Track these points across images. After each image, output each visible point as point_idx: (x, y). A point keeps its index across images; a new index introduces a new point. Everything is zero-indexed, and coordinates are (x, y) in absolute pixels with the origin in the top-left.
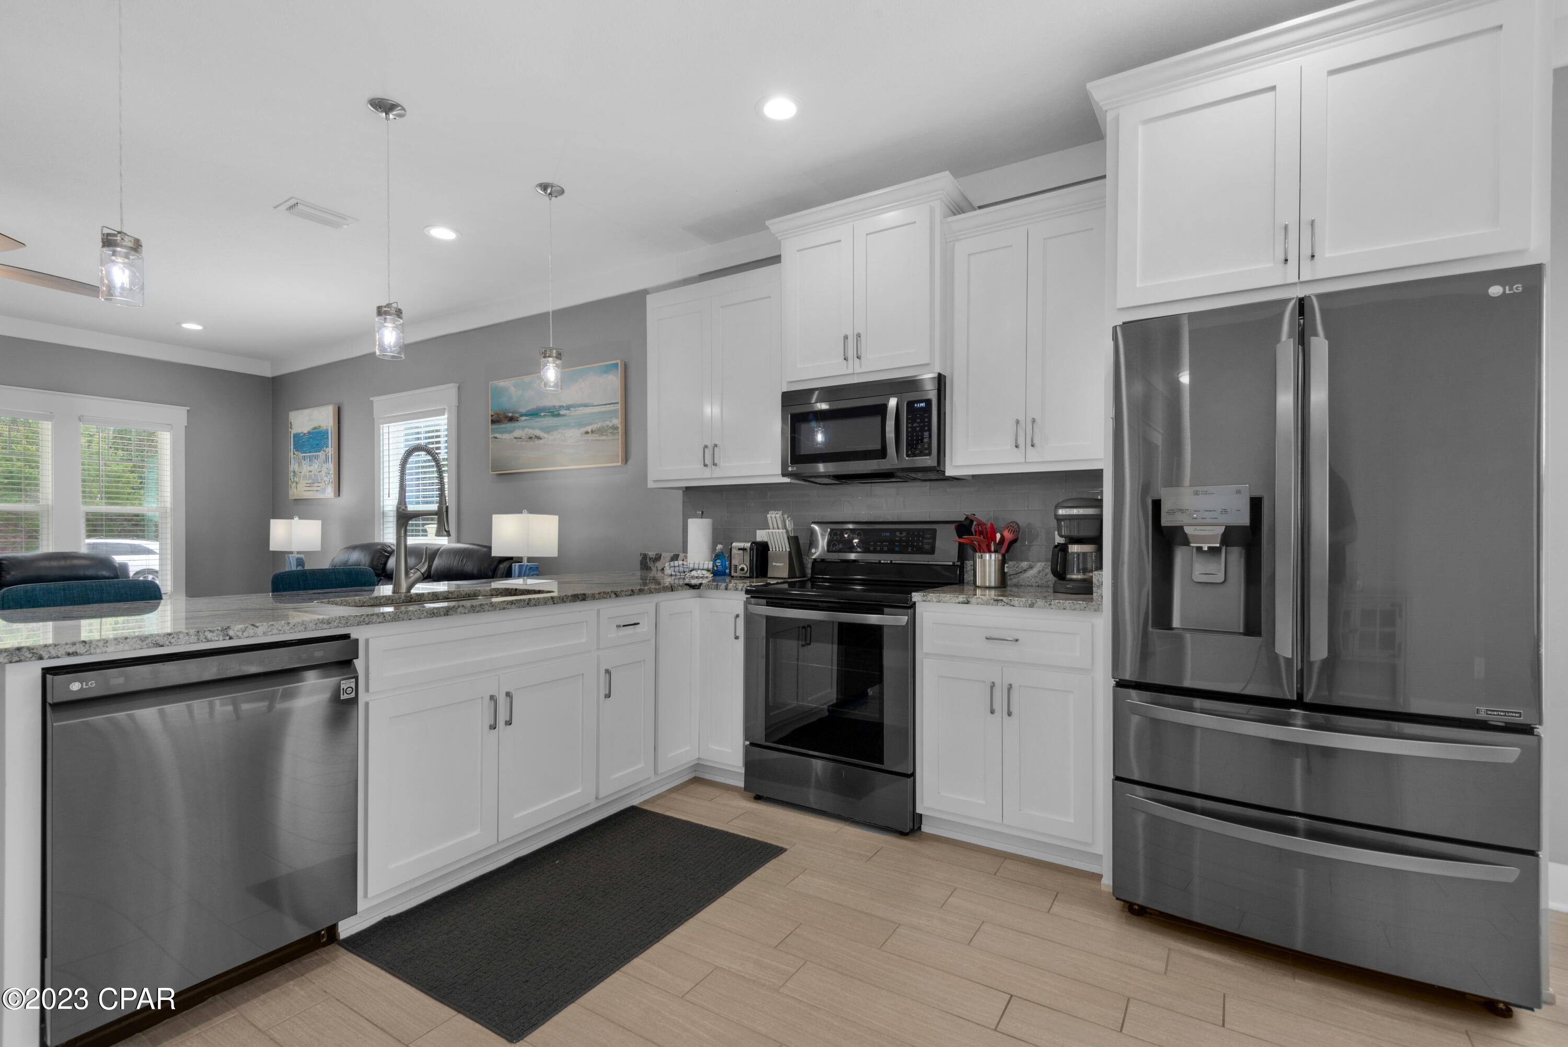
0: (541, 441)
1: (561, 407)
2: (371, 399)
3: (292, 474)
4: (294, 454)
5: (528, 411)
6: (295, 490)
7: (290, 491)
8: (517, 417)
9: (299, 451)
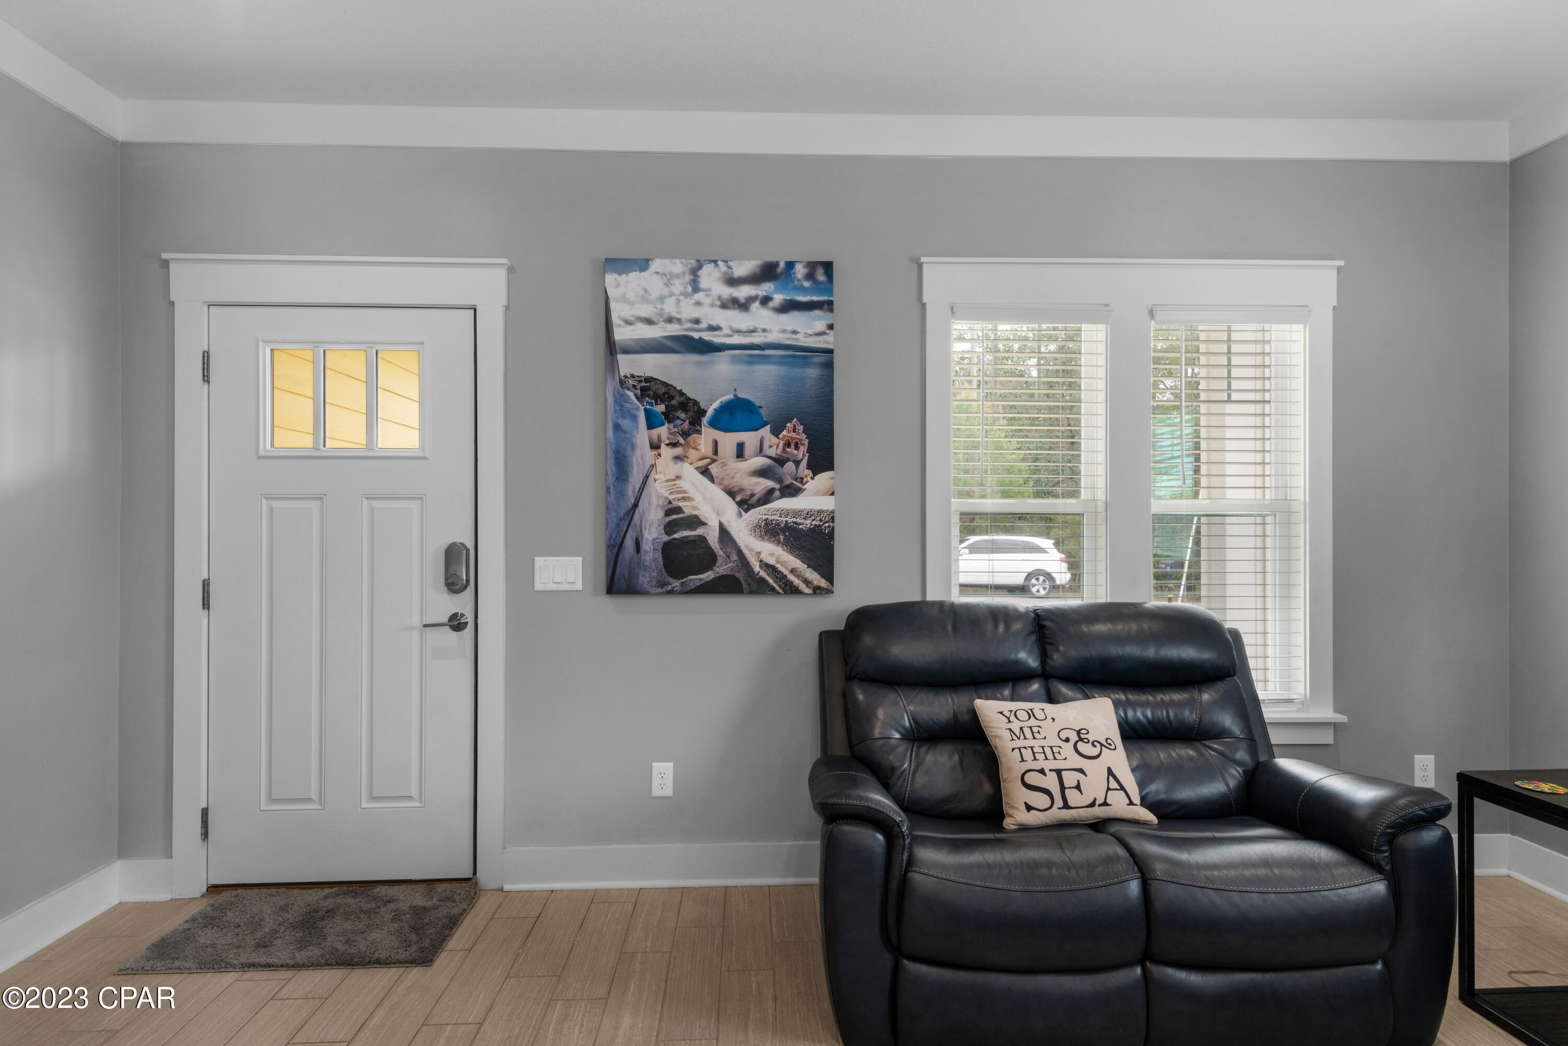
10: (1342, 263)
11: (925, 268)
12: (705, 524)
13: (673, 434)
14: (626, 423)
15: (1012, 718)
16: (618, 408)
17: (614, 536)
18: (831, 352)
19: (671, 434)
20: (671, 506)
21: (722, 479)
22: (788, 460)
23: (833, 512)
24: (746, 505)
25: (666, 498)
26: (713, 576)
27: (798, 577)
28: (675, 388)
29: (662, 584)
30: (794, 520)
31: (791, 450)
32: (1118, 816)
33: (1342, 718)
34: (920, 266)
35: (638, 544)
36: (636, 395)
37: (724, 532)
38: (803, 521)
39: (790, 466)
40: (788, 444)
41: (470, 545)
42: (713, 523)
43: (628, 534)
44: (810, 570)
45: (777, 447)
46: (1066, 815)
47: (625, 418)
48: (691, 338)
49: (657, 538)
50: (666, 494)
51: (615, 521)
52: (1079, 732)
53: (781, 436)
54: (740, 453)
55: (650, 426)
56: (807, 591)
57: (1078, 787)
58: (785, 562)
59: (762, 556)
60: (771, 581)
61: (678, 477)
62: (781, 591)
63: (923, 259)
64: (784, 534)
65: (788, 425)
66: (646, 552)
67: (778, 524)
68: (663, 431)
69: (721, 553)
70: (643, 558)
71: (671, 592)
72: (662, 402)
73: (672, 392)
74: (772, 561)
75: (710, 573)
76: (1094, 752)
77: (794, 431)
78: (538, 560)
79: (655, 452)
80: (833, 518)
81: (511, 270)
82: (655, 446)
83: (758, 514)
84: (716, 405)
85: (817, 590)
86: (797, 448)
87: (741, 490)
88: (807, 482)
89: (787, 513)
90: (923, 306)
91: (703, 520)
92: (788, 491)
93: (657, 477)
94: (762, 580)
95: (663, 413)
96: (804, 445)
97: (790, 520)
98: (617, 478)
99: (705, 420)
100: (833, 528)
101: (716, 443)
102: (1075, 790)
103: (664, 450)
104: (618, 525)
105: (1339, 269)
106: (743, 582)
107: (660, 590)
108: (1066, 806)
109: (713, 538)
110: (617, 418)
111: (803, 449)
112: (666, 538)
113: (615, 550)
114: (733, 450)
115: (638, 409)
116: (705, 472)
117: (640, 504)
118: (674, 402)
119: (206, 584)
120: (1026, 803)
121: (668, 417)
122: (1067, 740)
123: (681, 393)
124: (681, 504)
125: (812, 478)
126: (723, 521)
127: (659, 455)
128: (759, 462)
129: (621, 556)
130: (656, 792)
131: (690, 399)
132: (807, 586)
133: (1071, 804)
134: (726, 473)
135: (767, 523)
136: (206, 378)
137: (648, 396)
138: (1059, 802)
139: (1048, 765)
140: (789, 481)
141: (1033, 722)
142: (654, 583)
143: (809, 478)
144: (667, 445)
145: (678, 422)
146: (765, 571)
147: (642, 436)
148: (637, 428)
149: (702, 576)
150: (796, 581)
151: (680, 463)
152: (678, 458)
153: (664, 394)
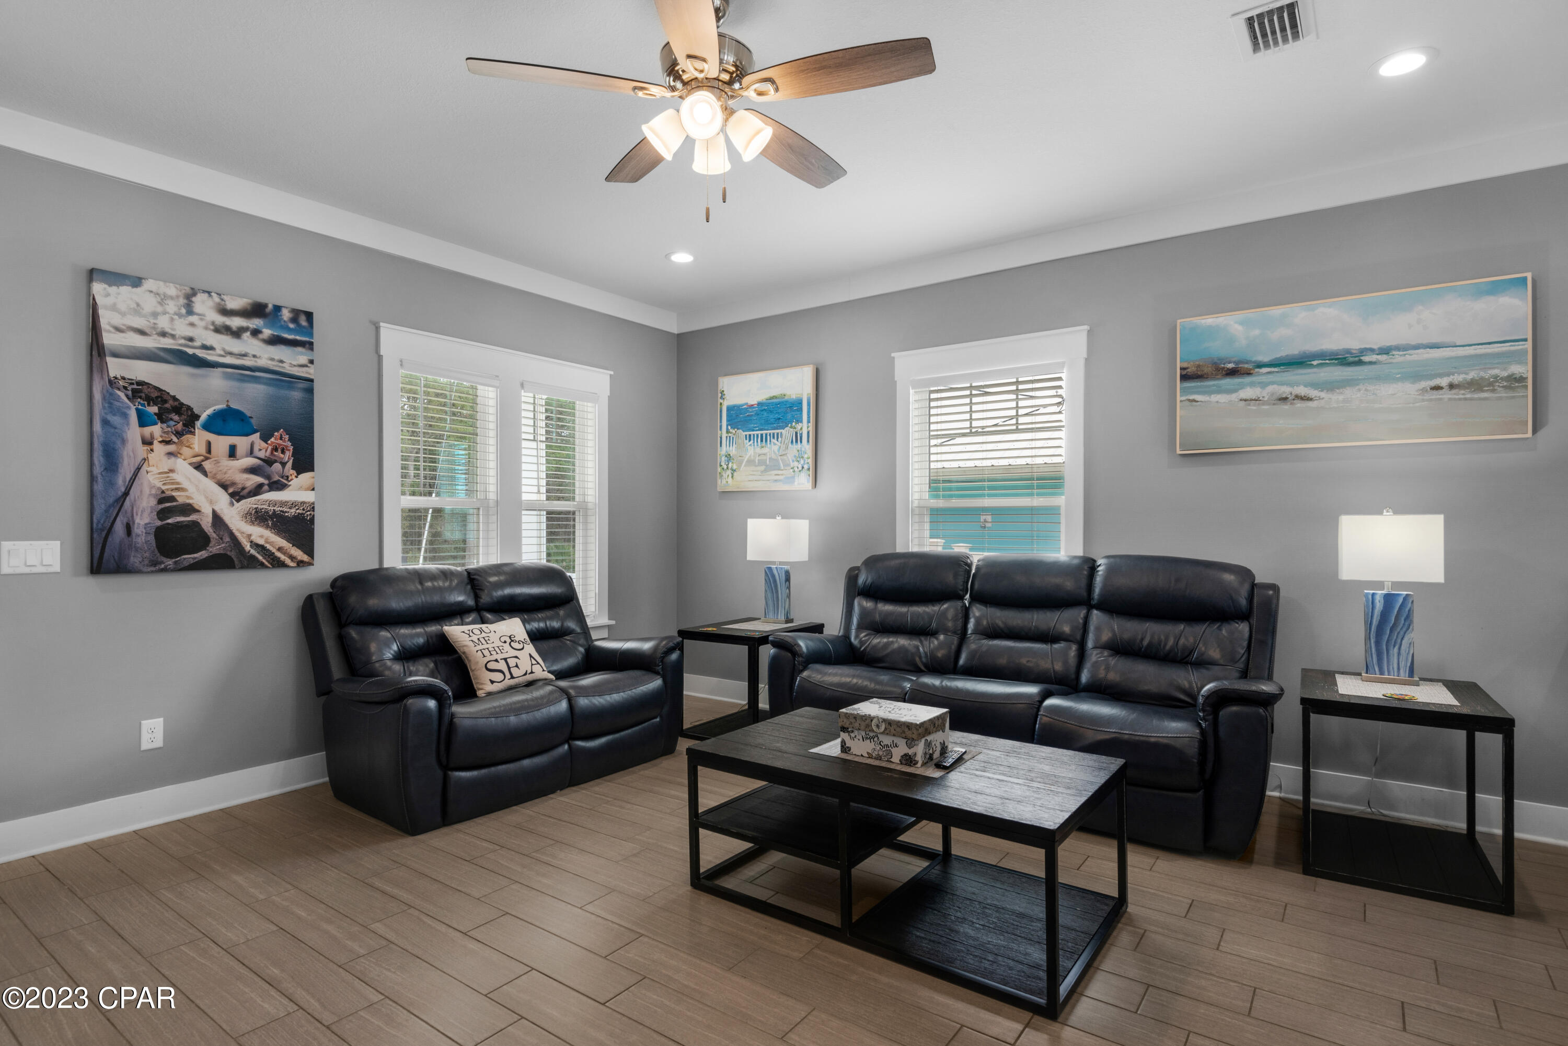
0: (1310, 404)
1: (1364, 351)
2: (893, 355)
3: (724, 458)
4: (728, 432)
5: (1276, 358)
6: (730, 480)
7: (719, 481)
8: (1251, 369)
9: (738, 429)
10: (612, 373)
11: (383, 332)
12: (198, 511)
13: (167, 433)
14: (115, 420)
15: (471, 634)
16: (106, 405)
17: (102, 522)
18: (312, 381)
19: (165, 433)
20: (164, 495)
21: (215, 474)
22: (275, 461)
23: (313, 503)
24: (237, 495)
25: (159, 488)
26: (207, 555)
27: (285, 553)
28: (168, 393)
29: (154, 563)
30: (281, 509)
31: (278, 454)
32: (538, 678)
33: (613, 622)
34: (377, 329)
35: (129, 529)
36: (127, 396)
37: (217, 520)
38: (288, 510)
39: (277, 466)
40: (275, 449)
42: (207, 510)
43: (118, 519)
44: (294, 548)
45: (266, 451)
46: (513, 682)
47: (114, 415)
48: (186, 353)
49: (150, 523)
50: (159, 485)
51: (103, 507)
52: (510, 637)
53: (269, 442)
54: (232, 452)
55: (143, 423)
56: (292, 564)
57: (517, 666)
58: (273, 542)
59: (253, 538)
60: (260, 558)
61: (171, 471)
62: (269, 565)
63: (382, 324)
64: (272, 520)
65: (276, 434)
66: (138, 536)
67: (267, 512)
68: (156, 430)
69: (214, 535)
70: (134, 540)
71: (165, 570)
72: (155, 404)
73: (165, 397)
74: (261, 542)
75: (203, 552)
76: (520, 646)
77: (280, 438)
78: (6, 544)
79: (147, 448)
80: (313, 508)
82: (147, 442)
83: (248, 504)
84: (209, 412)
85: (301, 564)
86: (283, 452)
87: (233, 484)
88: (292, 480)
89: (270, 503)
90: (380, 358)
91: (197, 507)
92: (275, 486)
93: (149, 469)
94: (253, 557)
95: (155, 414)
96: (289, 450)
97: (277, 509)
98: (105, 469)
99: (198, 424)
100: (314, 516)
101: (209, 444)
102: (516, 668)
103: (156, 446)
104: (106, 511)
105: (611, 375)
106: (235, 559)
107: (153, 569)
108: (512, 677)
109: (206, 523)
110: (106, 414)
111: (288, 454)
112: (159, 523)
113: (104, 534)
114: (226, 450)
115: (129, 408)
116: (199, 467)
117: (131, 492)
118: (167, 406)
120: (490, 680)
121: (161, 417)
122: (505, 642)
123: (174, 398)
124: (174, 494)
125: (296, 477)
126: (216, 508)
127: (152, 450)
128: (250, 461)
129: (110, 539)
130: (146, 745)
131: (182, 404)
132: (292, 560)
133: (515, 675)
134: (220, 469)
135: (257, 511)
137: (140, 397)
138: (508, 676)
139: (499, 657)
140: (276, 478)
141: (484, 635)
142: (146, 562)
143: (293, 477)
144: (160, 442)
145: (172, 423)
146: (255, 549)
147: (134, 432)
148: (128, 424)
149: (195, 555)
150: (283, 557)
151: (173, 459)
152: (170, 454)
153: (157, 397)
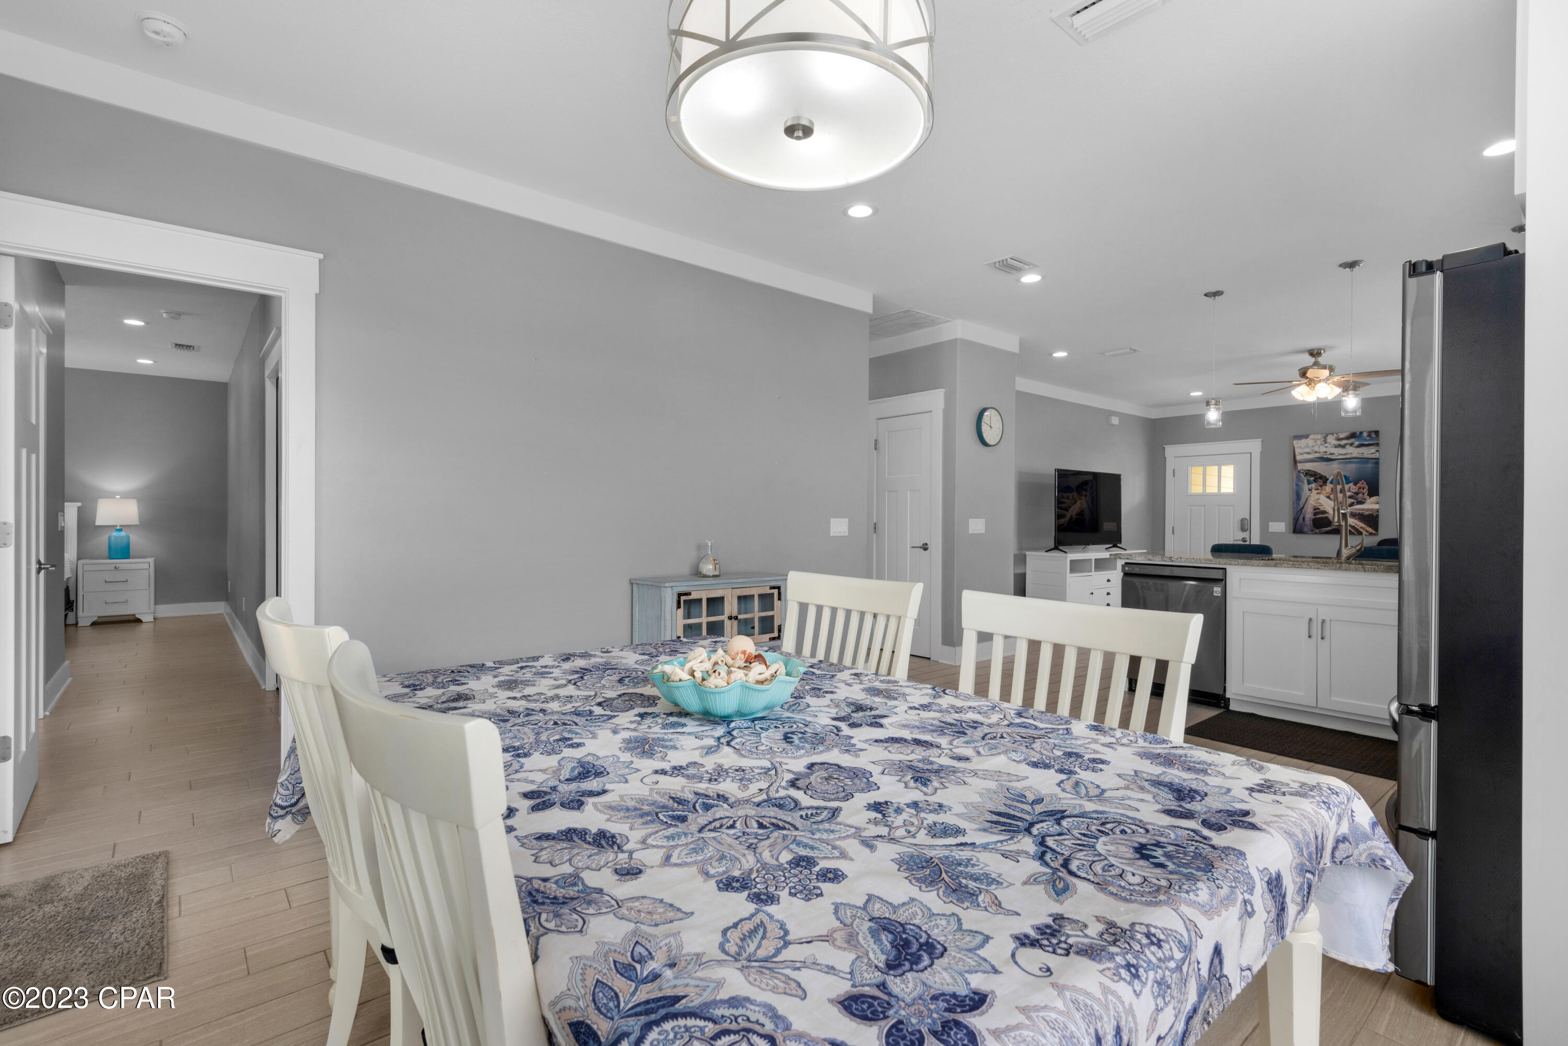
12: (1328, 513)
14: (1300, 483)
18: (1378, 458)
19: (1316, 486)
20: (1316, 507)
23: (1378, 509)
25: (1314, 505)
27: (1365, 530)
28: (1318, 472)
29: (1312, 531)
31: (1361, 490)
39: (1361, 495)
41: (1248, 518)
42: (1331, 512)
44: (1368, 527)
48: (1324, 457)
56: (1367, 534)
58: (1358, 525)
59: (1349, 523)
60: (1351, 530)
61: (1318, 499)
62: (1355, 533)
64: (1358, 516)
68: (1313, 485)
71: (1316, 533)
72: (1313, 477)
73: (1317, 474)
74: (1353, 525)
78: (1270, 523)
79: (1310, 492)
80: (1378, 511)
81: (1262, 441)
82: (1310, 490)
84: (1333, 477)
85: (1371, 533)
89: (1359, 510)
91: (1327, 511)
93: (1311, 499)
94: (1349, 530)
95: (1313, 480)
99: (1328, 482)
100: (1378, 514)
101: (1333, 488)
103: (1313, 491)
109: (1331, 517)
114: (1339, 490)
116: (1328, 497)
118: (1317, 477)
119: (1173, 528)
121: (1315, 481)
123: (1320, 474)
124: (1319, 507)
127: (1312, 493)
131: (1323, 475)
132: (1367, 532)
134: (1336, 497)
136: (1174, 476)
137: (1308, 475)
144: (1315, 489)
145: (1319, 482)
147: (1306, 487)
150: (1362, 531)
151: (1319, 495)
152: (1318, 493)
153: (1314, 474)
